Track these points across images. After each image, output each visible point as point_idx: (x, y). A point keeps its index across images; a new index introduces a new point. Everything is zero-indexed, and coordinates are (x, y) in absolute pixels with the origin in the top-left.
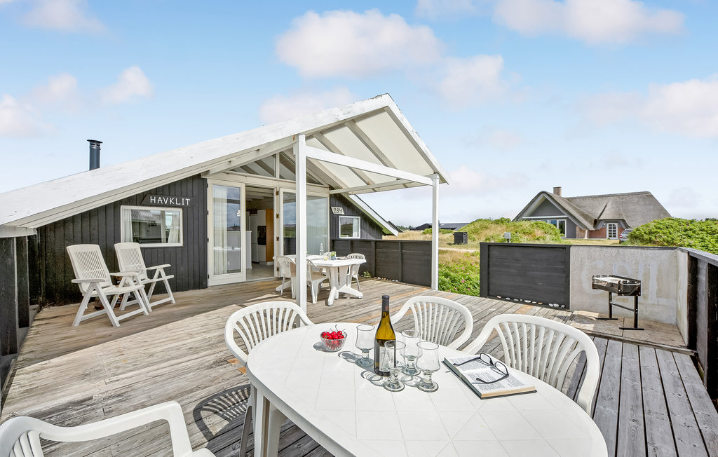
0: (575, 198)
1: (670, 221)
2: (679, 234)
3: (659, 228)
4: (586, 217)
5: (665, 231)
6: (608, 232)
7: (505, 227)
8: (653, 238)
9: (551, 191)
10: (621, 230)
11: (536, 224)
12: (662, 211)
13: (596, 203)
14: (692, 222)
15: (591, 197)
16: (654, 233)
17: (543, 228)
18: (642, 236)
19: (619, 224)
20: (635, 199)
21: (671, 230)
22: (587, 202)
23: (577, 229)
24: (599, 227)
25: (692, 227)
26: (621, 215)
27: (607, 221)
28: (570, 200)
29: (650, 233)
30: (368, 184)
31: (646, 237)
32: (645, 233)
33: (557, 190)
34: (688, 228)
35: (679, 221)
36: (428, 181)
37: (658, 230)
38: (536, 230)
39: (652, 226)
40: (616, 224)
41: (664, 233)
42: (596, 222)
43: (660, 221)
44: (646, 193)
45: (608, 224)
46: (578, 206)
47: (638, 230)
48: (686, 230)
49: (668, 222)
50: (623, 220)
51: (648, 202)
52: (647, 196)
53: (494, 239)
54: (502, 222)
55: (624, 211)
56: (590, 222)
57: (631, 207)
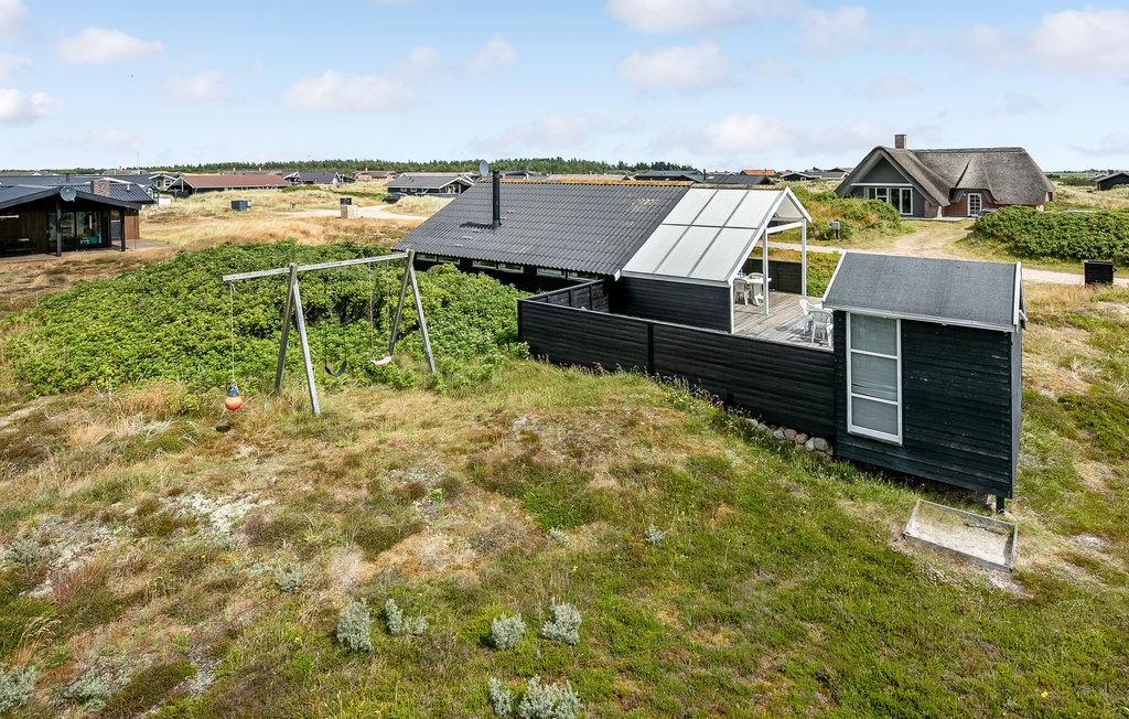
0: (926, 152)
4: (939, 185)
6: (969, 207)
7: (828, 208)
8: (995, 232)
9: (890, 145)
10: (986, 204)
13: (954, 161)
15: (948, 151)
17: (879, 210)
19: (983, 195)
20: (1005, 158)
22: (944, 159)
23: (926, 206)
24: (958, 199)
25: (1032, 220)
26: (985, 182)
27: (967, 191)
28: (918, 154)
29: (993, 225)
31: (989, 230)
33: (901, 139)
38: (869, 213)
40: (980, 195)
42: (953, 193)
44: (1020, 149)
45: (969, 195)
46: (929, 165)
48: (1026, 224)
50: (989, 191)
51: (1020, 165)
52: (1020, 155)
53: (819, 229)
54: (825, 198)
55: (991, 176)
56: (944, 192)
57: (1000, 170)
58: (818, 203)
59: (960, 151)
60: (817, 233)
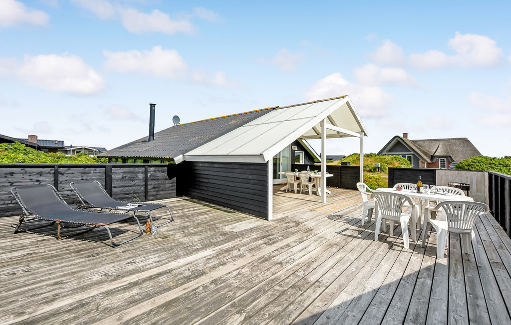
0: (417, 141)
1: (481, 158)
2: (486, 166)
3: (474, 162)
4: (426, 154)
5: (478, 164)
6: (440, 164)
7: (373, 159)
8: (471, 168)
9: (401, 136)
10: (449, 163)
11: (395, 158)
12: (475, 151)
13: (432, 144)
14: (494, 159)
15: (428, 140)
16: (471, 165)
18: (464, 167)
19: (447, 159)
20: (458, 143)
21: (482, 164)
22: (426, 144)
23: (420, 162)
24: (434, 160)
25: (494, 162)
26: (448, 153)
27: (439, 157)
28: (414, 142)
29: (468, 165)
30: (318, 134)
31: (466, 167)
32: (465, 165)
33: (406, 135)
34: (492, 162)
35: (486, 158)
36: (358, 135)
37: (474, 164)
39: (470, 161)
40: (445, 159)
41: (477, 166)
42: (432, 157)
43: (474, 157)
44: (465, 139)
45: (440, 159)
46: (420, 146)
47: (461, 163)
48: (490, 164)
49: (479, 159)
50: (450, 157)
51: (466, 145)
52: (465, 141)
53: (369, 167)
54: (371, 156)
55: (451, 150)
56: (428, 157)
57: (455, 148)
58: (368, 158)
59: (434, 140)
60: (368, 169)
